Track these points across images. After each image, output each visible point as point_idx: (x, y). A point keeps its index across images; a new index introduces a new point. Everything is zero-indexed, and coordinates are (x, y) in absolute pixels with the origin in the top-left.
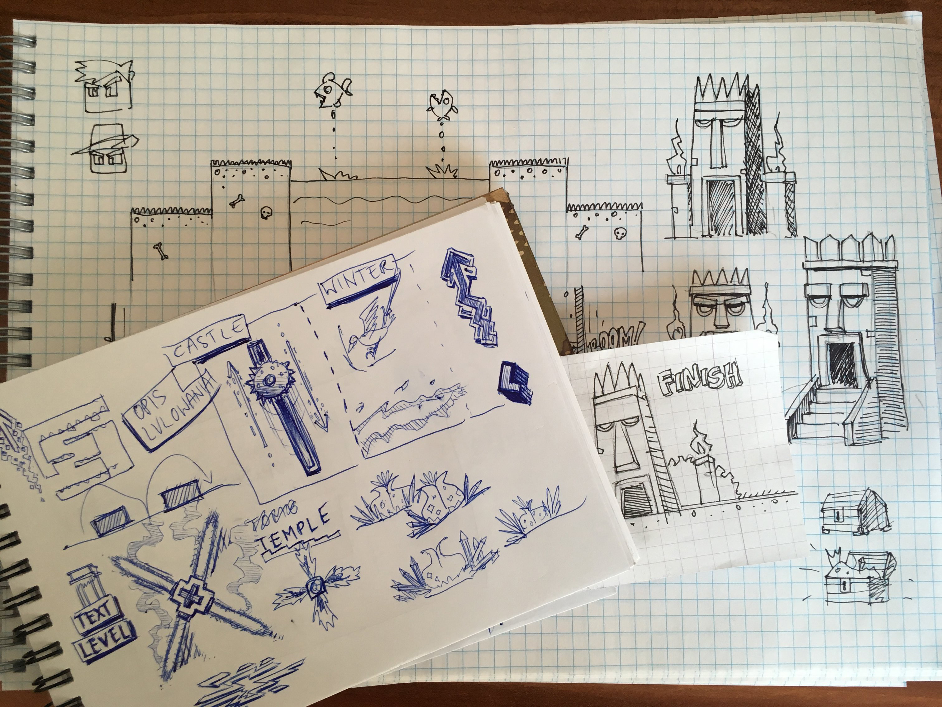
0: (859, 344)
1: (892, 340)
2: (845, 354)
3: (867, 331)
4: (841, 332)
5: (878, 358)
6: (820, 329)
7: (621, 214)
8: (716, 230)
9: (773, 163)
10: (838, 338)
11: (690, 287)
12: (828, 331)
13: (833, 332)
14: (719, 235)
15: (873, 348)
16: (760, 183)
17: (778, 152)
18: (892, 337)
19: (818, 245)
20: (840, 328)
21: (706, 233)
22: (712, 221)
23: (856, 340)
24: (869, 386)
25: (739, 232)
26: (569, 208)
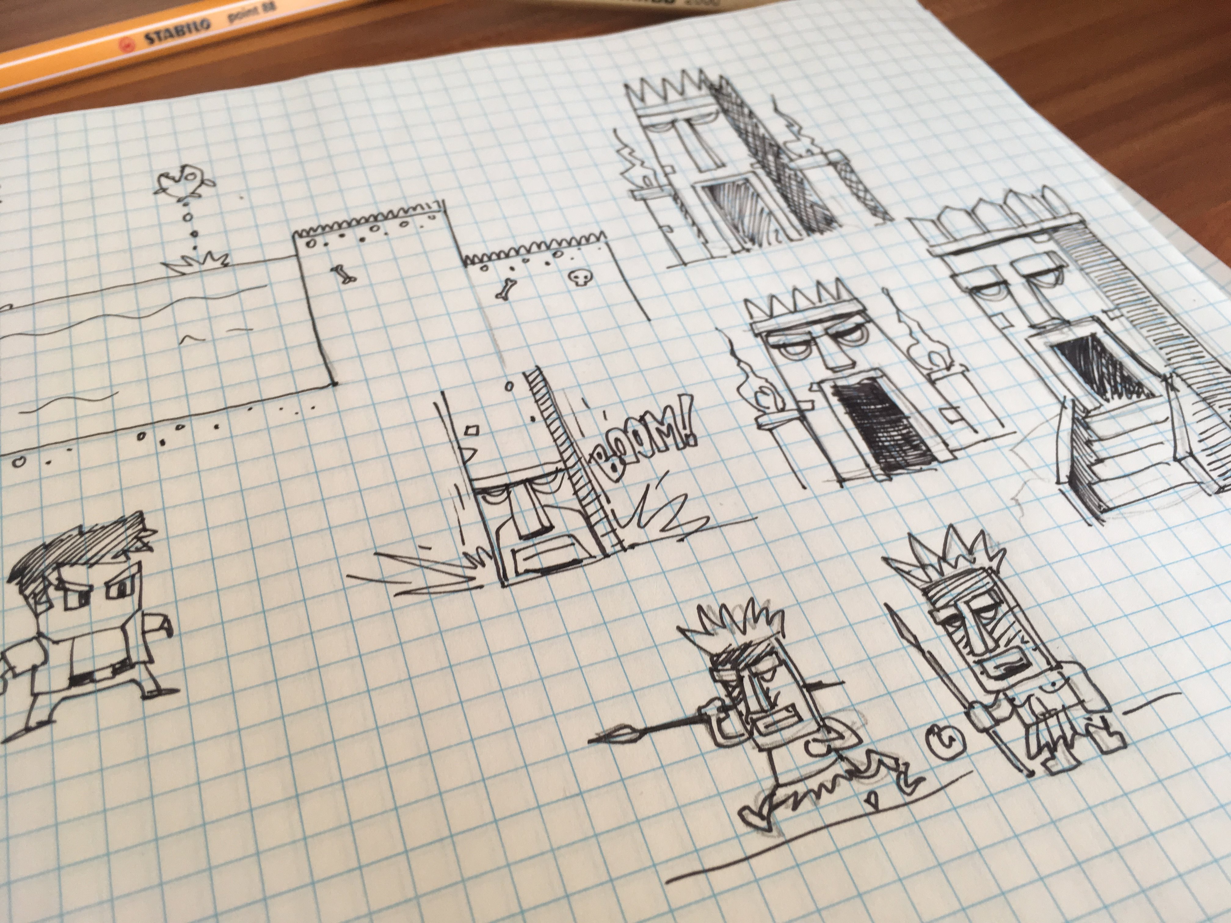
0: (1105, 332)
1: (1155, 312)
2: (1093, 354)
3: (1105, 312)
4: (1061, 324)
5: (1153, 344)
6: (1021, 329)
7: (571, 252)
8: (752, 240)
9: (798, 147)
10: (1063, 333)
11: (751, 324)
12: (1039, 329)
13: (1048, 328)
14: (760, 245)
15: (1133, 331)
16: (792, 172)
17: (798, 135)
18: (1152, 308)
19: (937, 221)
20: (1053, 318)
21: (737, 247)
22: (738, 231)
23: (1095, 328)
24: (1170, 387)
25: (793, 234)
26: (467, 261)
